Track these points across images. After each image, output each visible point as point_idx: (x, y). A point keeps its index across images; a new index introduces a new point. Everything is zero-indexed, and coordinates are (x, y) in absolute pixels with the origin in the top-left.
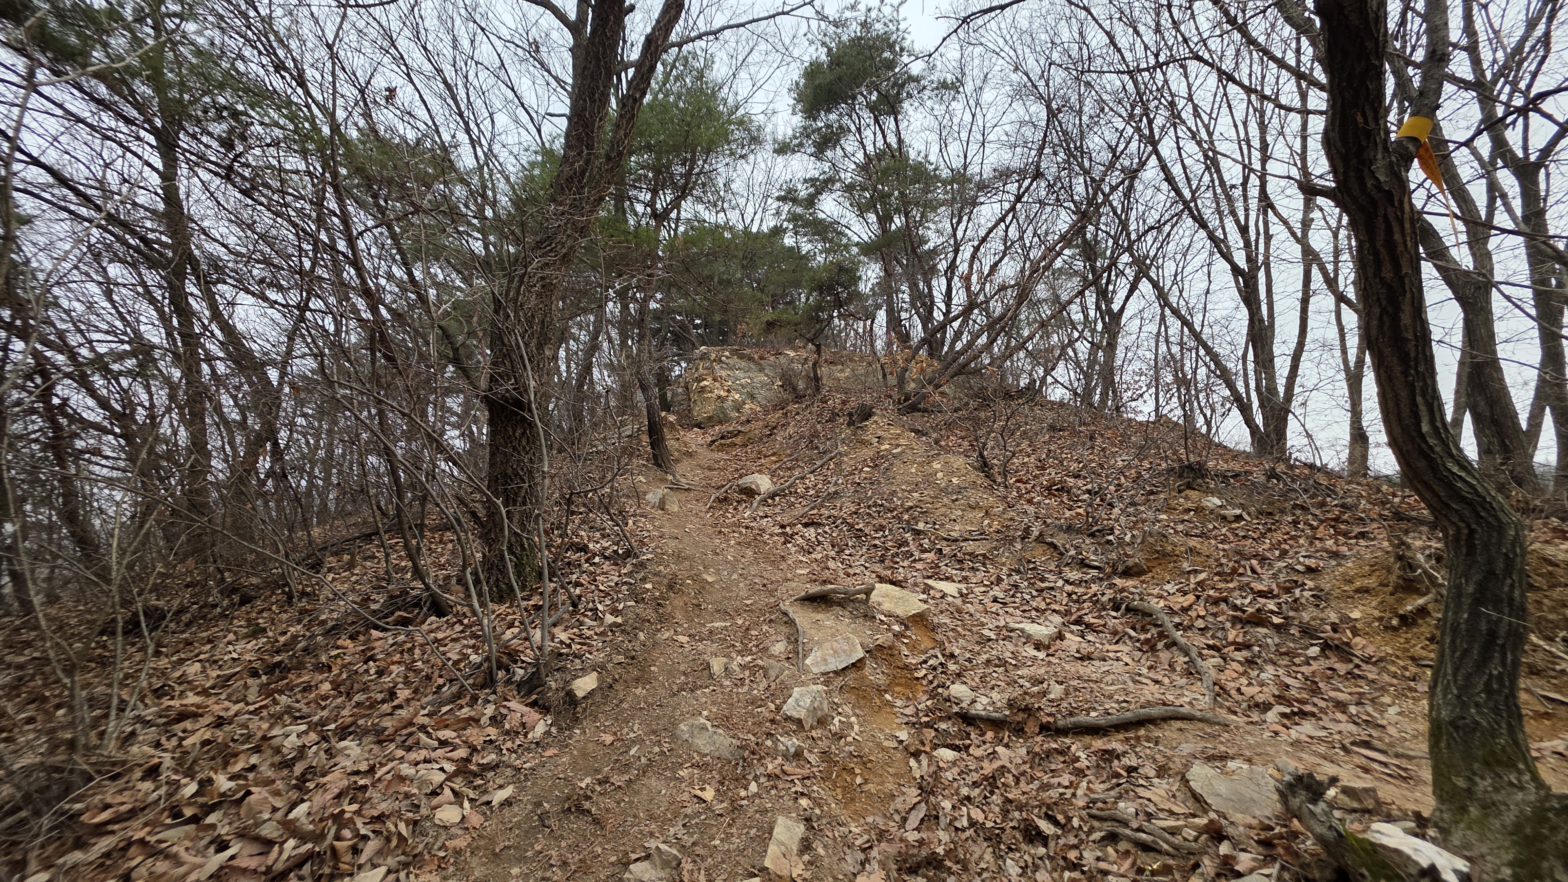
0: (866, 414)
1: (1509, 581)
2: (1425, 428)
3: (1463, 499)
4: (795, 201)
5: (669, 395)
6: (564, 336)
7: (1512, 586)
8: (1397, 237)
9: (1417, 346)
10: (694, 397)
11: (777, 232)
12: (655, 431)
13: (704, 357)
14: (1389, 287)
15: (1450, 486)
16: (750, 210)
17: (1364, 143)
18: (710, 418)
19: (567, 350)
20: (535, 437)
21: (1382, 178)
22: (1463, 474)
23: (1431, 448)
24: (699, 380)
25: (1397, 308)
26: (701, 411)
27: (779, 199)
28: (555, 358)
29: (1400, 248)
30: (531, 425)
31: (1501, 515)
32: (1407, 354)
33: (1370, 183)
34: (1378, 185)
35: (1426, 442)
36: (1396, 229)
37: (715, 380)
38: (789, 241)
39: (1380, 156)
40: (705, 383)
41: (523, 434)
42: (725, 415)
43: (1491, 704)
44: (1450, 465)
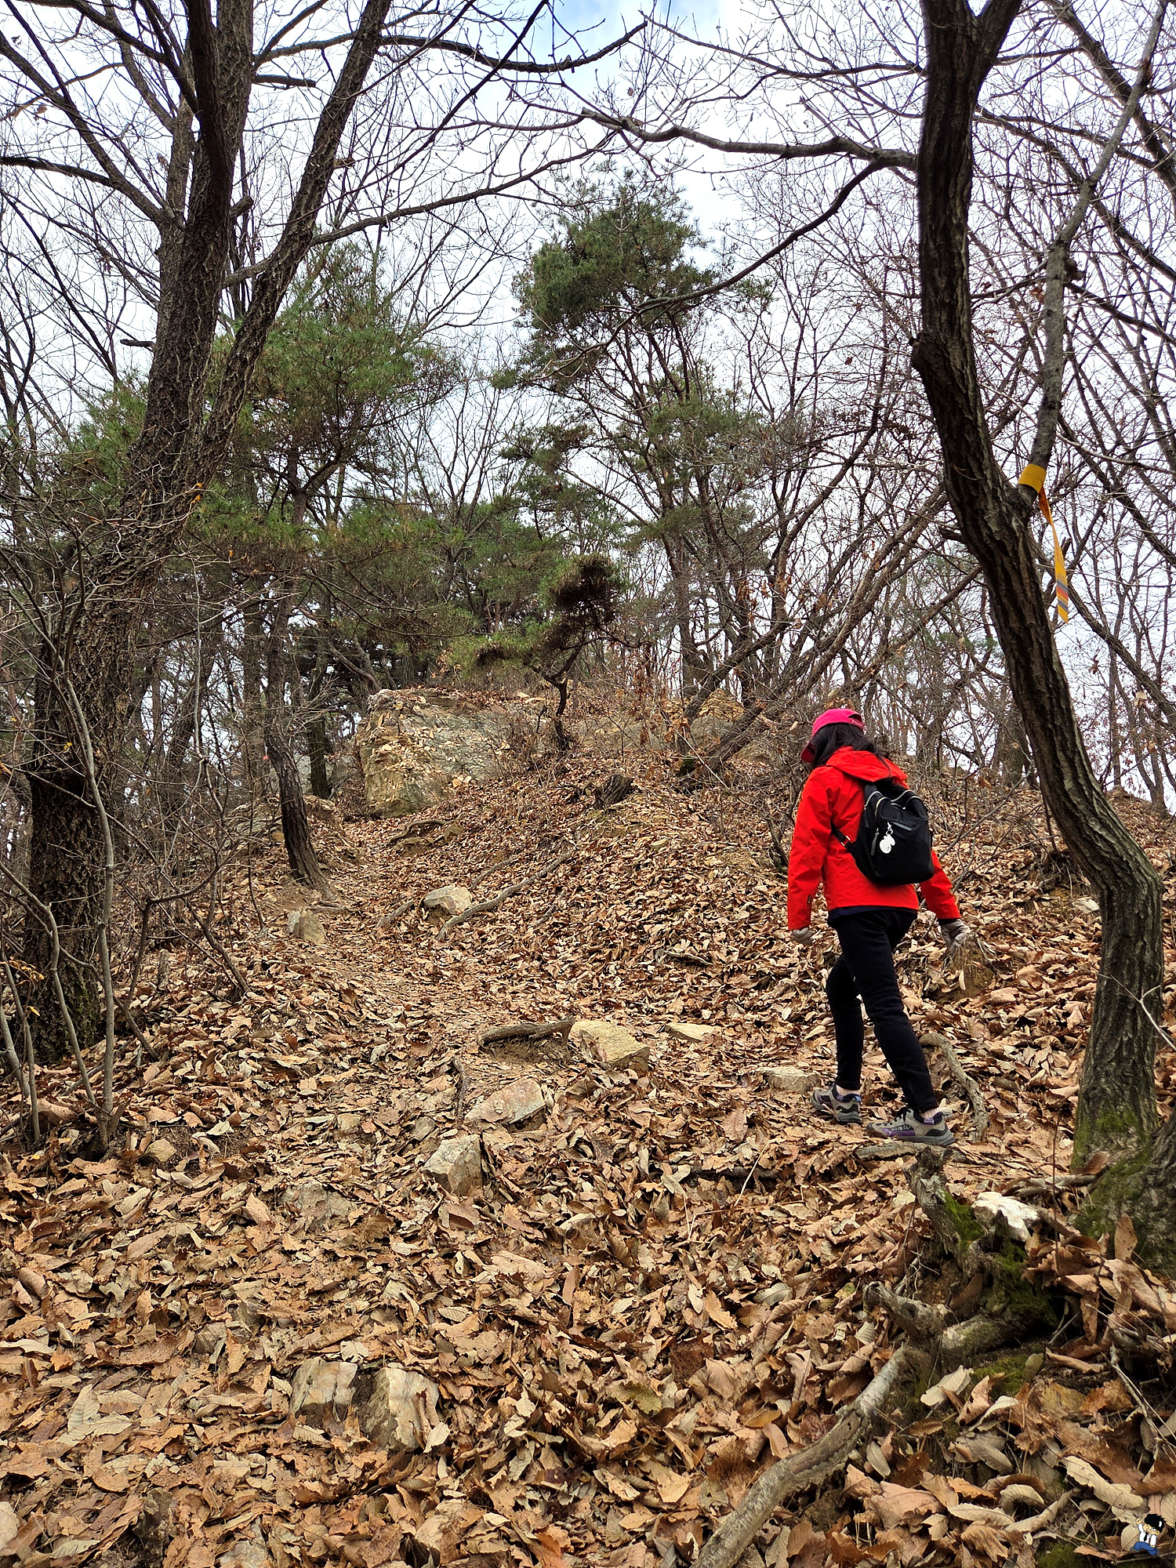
0: (622, 790)
1: (1140, 944)
2: (1068, 784)
3: (1103, 860)
4: (529, 456)
5: (329, 768)
6: (152, 674)
7: (1143, 948)
8: (1016, 586)
9: (1050, 699)
10: (369, 770)
11: (505, 505)
12: (293, 825)
13: (384, 706)
14: (1018, 638)
15: (1092, 845)
16: (460, 470)
17: (974, 494)
18: (395, 805)
19: (156, 695)
20: (99, 832)
21: (994, 528)
22: (1104, 833)
23: (1074, 806)
24: (377, 742)
25: (1028, 661)
26: (384, 791)
27: (504, 455)
28: (135, 710)
29: (1021, 598)
30: (94, 813)
31: (1136, 874)
32: (1043, 707)
33: (985, 532)
34: (991, 536)
35: (1070, 801)
36: (1014, 578)
37: (402, 742)
38: (526, 518)
39: (990, 506)
40: (387, 747)
41: (82, 824)
42: (420, 799)
43: (1119, 1072)
44: (1092, 824)
